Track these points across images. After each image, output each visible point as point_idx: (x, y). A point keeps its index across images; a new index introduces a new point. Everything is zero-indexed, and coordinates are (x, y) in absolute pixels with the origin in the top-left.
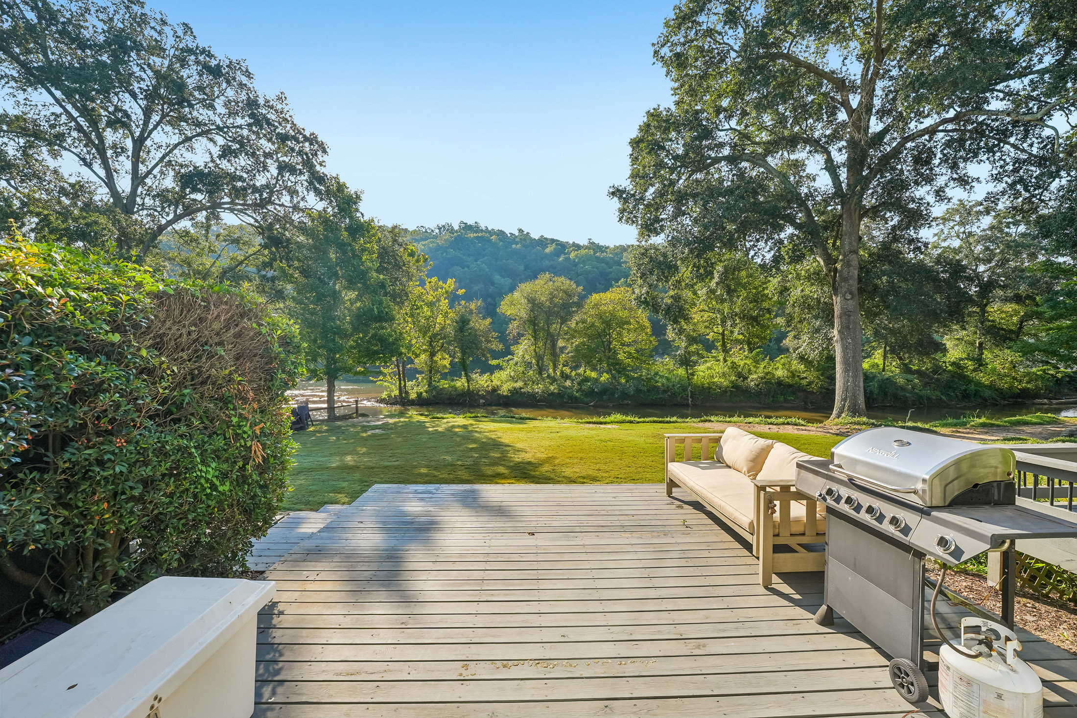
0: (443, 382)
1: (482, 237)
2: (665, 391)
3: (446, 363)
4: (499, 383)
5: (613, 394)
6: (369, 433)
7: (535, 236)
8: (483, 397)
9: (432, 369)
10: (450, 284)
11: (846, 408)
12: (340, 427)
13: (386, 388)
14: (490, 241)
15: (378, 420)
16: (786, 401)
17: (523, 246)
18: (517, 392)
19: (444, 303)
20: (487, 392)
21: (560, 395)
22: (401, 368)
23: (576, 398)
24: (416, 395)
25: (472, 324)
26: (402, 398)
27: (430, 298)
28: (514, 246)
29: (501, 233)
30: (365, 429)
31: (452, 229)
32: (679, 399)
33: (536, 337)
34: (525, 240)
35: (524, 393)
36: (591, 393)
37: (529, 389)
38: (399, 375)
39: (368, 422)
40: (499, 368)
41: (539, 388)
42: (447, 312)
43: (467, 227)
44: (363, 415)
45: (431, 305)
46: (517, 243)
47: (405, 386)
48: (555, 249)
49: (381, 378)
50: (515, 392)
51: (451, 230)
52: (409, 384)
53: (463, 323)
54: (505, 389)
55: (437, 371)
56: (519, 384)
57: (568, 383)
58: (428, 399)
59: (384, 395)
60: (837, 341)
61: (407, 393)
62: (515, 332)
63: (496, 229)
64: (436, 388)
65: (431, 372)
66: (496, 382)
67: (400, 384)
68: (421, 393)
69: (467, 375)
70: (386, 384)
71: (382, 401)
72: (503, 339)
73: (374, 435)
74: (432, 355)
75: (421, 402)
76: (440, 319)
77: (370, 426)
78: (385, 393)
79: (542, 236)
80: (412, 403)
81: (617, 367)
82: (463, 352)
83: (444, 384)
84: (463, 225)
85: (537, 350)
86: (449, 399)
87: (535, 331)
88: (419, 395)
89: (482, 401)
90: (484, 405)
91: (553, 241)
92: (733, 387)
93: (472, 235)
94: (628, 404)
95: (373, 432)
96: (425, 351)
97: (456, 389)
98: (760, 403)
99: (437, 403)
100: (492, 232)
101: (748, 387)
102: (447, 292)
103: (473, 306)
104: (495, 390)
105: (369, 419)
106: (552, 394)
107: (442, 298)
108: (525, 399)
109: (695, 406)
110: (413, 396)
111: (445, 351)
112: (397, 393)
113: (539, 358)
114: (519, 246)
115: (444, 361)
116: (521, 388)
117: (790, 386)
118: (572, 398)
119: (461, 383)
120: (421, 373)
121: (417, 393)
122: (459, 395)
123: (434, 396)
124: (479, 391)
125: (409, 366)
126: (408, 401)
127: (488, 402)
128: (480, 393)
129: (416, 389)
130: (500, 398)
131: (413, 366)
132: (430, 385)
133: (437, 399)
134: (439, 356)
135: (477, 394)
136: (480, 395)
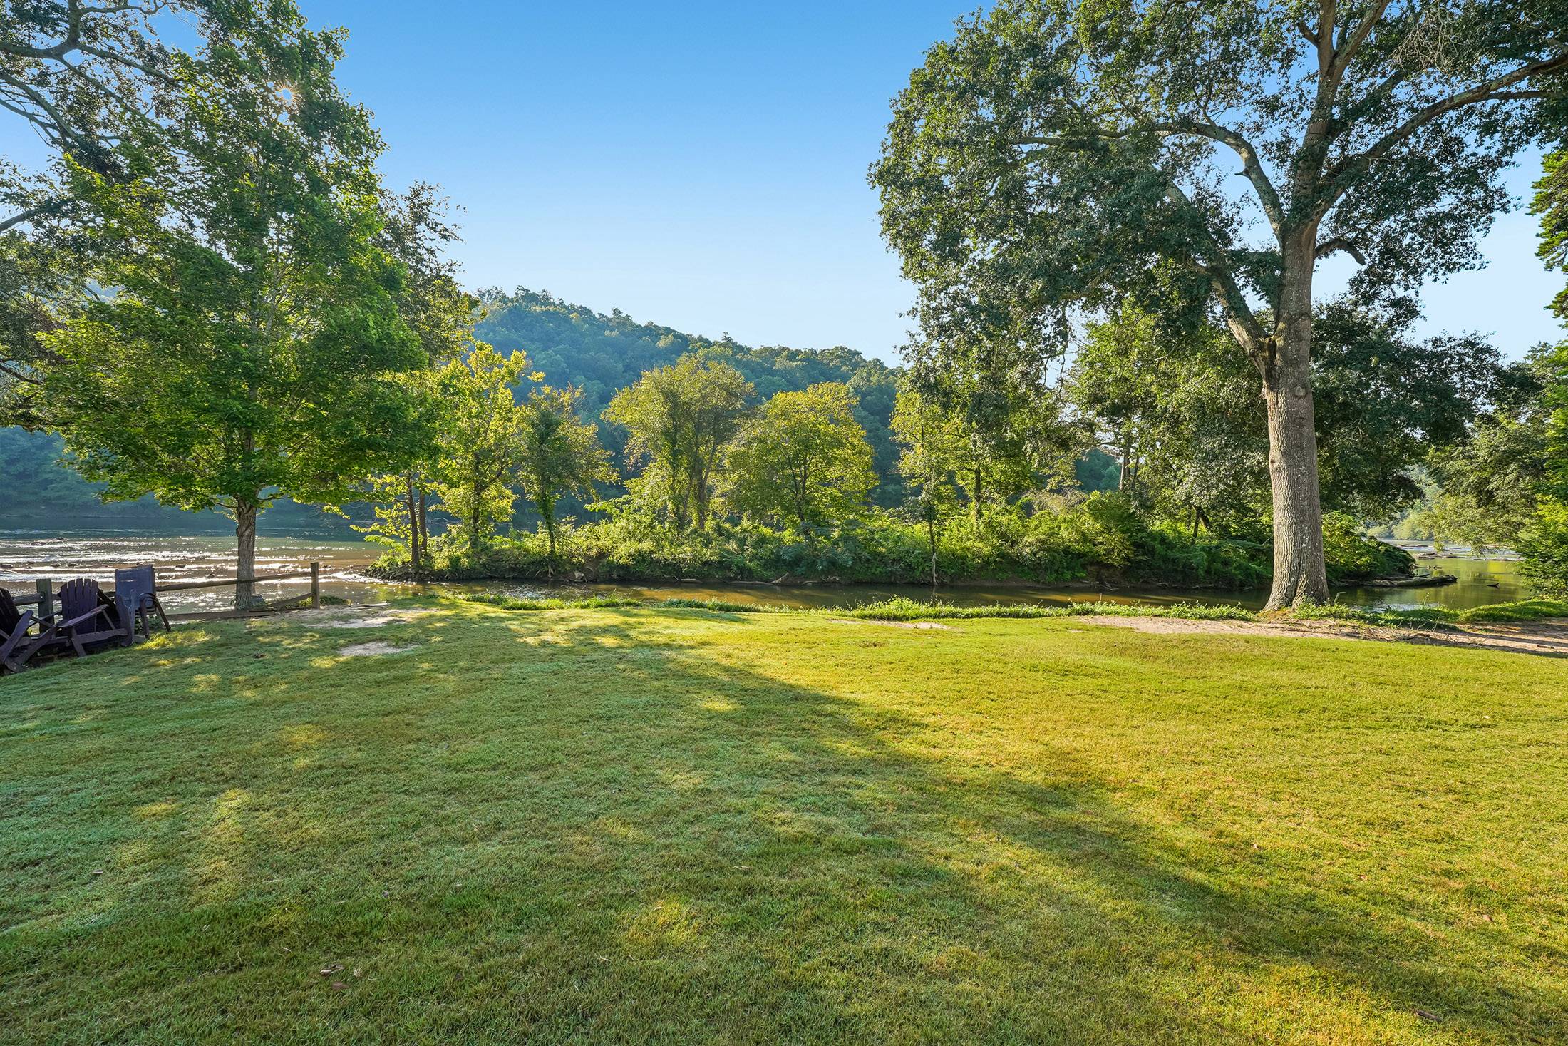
0: (499, 538)
1: (555, 313)
2: (894, 561)
3: (506, 504)
4: (608, 543)
5: (812, 564)
6: (348, 654)
7: (640, 320)
8: (580, 567)
9: (479, 516)
10: (518, 359)
11: (1301, 589)
12: (253, 635)
13: (385, 548)
14: (568, 321)
15: (375, 614)
16: (1074, 578)
17: (623, 334)
18: (644, 560)
19: (505, 396)
20: (589, 559)
21: (723, 565)
22: (417, 510)
23: (750, 571)
24: (446, 562)
25: (561, 432)
26: (420, 567)
27: (479, 383)
28: (607, 333)
29: (585, 311)
30: (332, 640)
31: (504, 297)
32: (918, 573)
33: (675, 465)
34: (625, 325)
35: (658, 561)
36: (776, 562)
37: (666, 553)
38: (414, 524)
39: (345, 619)
40: (604, 515)
41: (685, 552)
42: (510, 411)
43: (530, 297)
44: (332, 601)
45: (478, 394)
46: (612, 329)
47: (425, 544)
48: (672, 343)
49: (375, 527)
50: (641, 557)
51: (504, 299)
52: (433, 541)
53: (546, 427)
54: (623, 552)
55: (489, 518)
56: (647, 545)
57: (732, 546)
58: (472, 569)
59: (381, 561)
60: (1278, 471)
61: (428, 557)
62: (638, 453)
63: (577, 304)
64: (486, 549)
65: (476, 519)
66: (605, 543)
67: (415, 540)
68: (458, 558)
69: (549, 527)
70: (385, 540)
71: (375, 572)
72: (617, 461)
73: (360, 664)
74: (480, 487)
75: (458, 576)
76: (495, 423)
77: (351, 632)
78: (383, 557)
79: (651, 323)
80: (440, 577)
81: (814, 521)
82: (545, 481)
83: (503, 543)
84: (522, 293)
85: (677, 487)
86: (513, 569)
87: (675, 453)
88: (454, 561)
89: (577, 574)
90: (583, 581)
91: (668, 331)
92: (998, 556)
93: (538, 309)
94: (835, 582)
95: (358, 651)
96: (467, 479)
97: (528, 551)
98: (1038, 582)
99: (491, 578)
100: (571, 309)
101: (1020, 555)
102: (511, 373)
103: (565, 398)
104: (602, 555)
105: (347, 610)
106: (707, 563)
107: (501, 386)
108: (658, 572)
109: (942, 586)
110: (441, 563)
111: (506, 485)
112: (408, 557)
113: (679, 500)
114: (615, 333)
115: (501, 500)
116: (651, 553)
117: (1080, 555)
118: (745, 572)
119: (536, 542)
120: (455, 520)
121: (450, 558)
122: (533, 563)
123: (484, 564)
124: (573, 556)
125: (432, 508)
126: (432, 573)
127: (591, 576)
128: (574, 560)
129: (446, 551)
130: (613, 569)
131: (440, 507)
132: (474, 543)
133: (490, 570)
134: (492, 491)
135: (569, 561)
136: (574, 564)
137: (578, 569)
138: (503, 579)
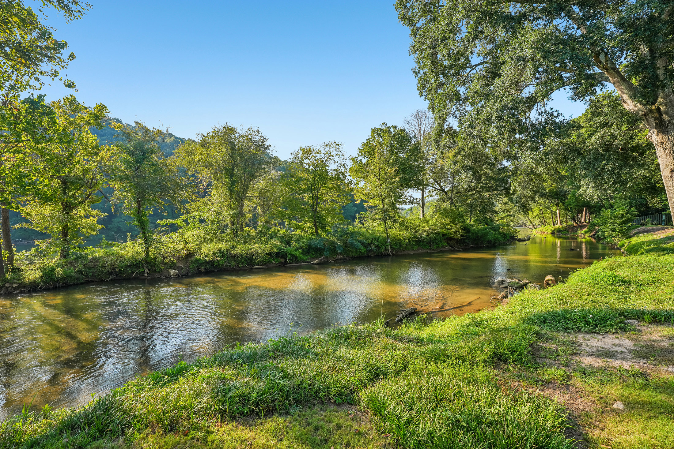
0: (91, 249)
2: (369, 244)
3: (93, 221)
4: (194, 246)
8: (173, 266)
9: (68, 232)
16: (442, 246)
18: (224, 256)
20: (180, 259)
21: (281, 254)
23: (296, 257)
24: (38, 274)
26: (6, 281)
32: (382, 250)
41: (255, 248)
47: (11, 259)
50: (222, 254)
52: (20, 255)
54: (207, 252)
55: (78, 233)
58: (68, 277)
61: (16, 271)
62: (205, 182)
64: (78, 258)
65: (65, 234)
66: (192, 245)
68: (51, 269)
69: (145, 236)
74: (68, 208)
75: (52, 285)
83: (95, 252)
88: (47, 272)
89: (172, 272)
90: (178, 277)
97: (121, 257)
99: (88, 283)
104: (189, 255)
106: (270, 254)
108: (234, 264)
110: (32, 274)
111: (93, 206)
115: (89, 218)
117: (444, 235)
118: (293, 258)
119: (130, 249)
120: (43, 235)
121: (43, 269)
122: (129, 266)
123: (80, 272)
124: (165, 258)
125: (17, 226)
126: (22, 285)
127: (183, 272)
128: (166, 261)
129: (38, 264)
130: (201, 264)
131: (25, 225)
132: (65, 255)
133: (87, 276)
134: (80, 212)
135: (163, 263)
136: (166, 264)
137: (171, 267)
138: (101, 282)
